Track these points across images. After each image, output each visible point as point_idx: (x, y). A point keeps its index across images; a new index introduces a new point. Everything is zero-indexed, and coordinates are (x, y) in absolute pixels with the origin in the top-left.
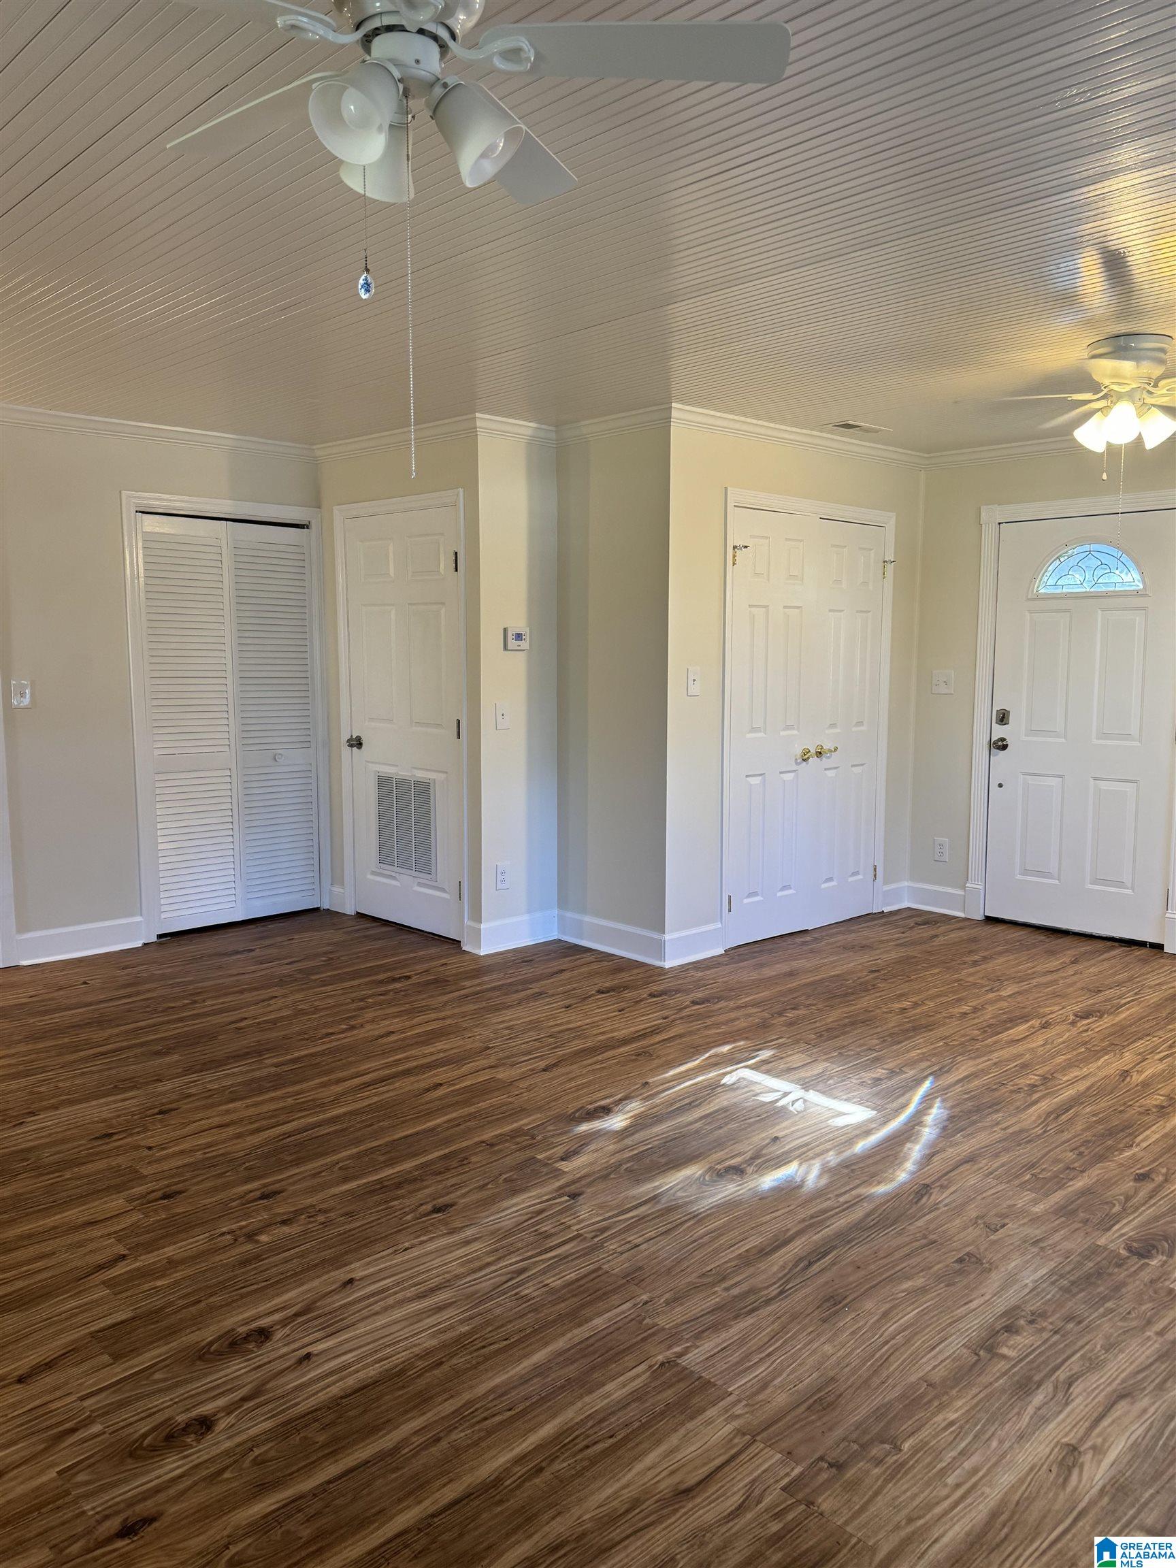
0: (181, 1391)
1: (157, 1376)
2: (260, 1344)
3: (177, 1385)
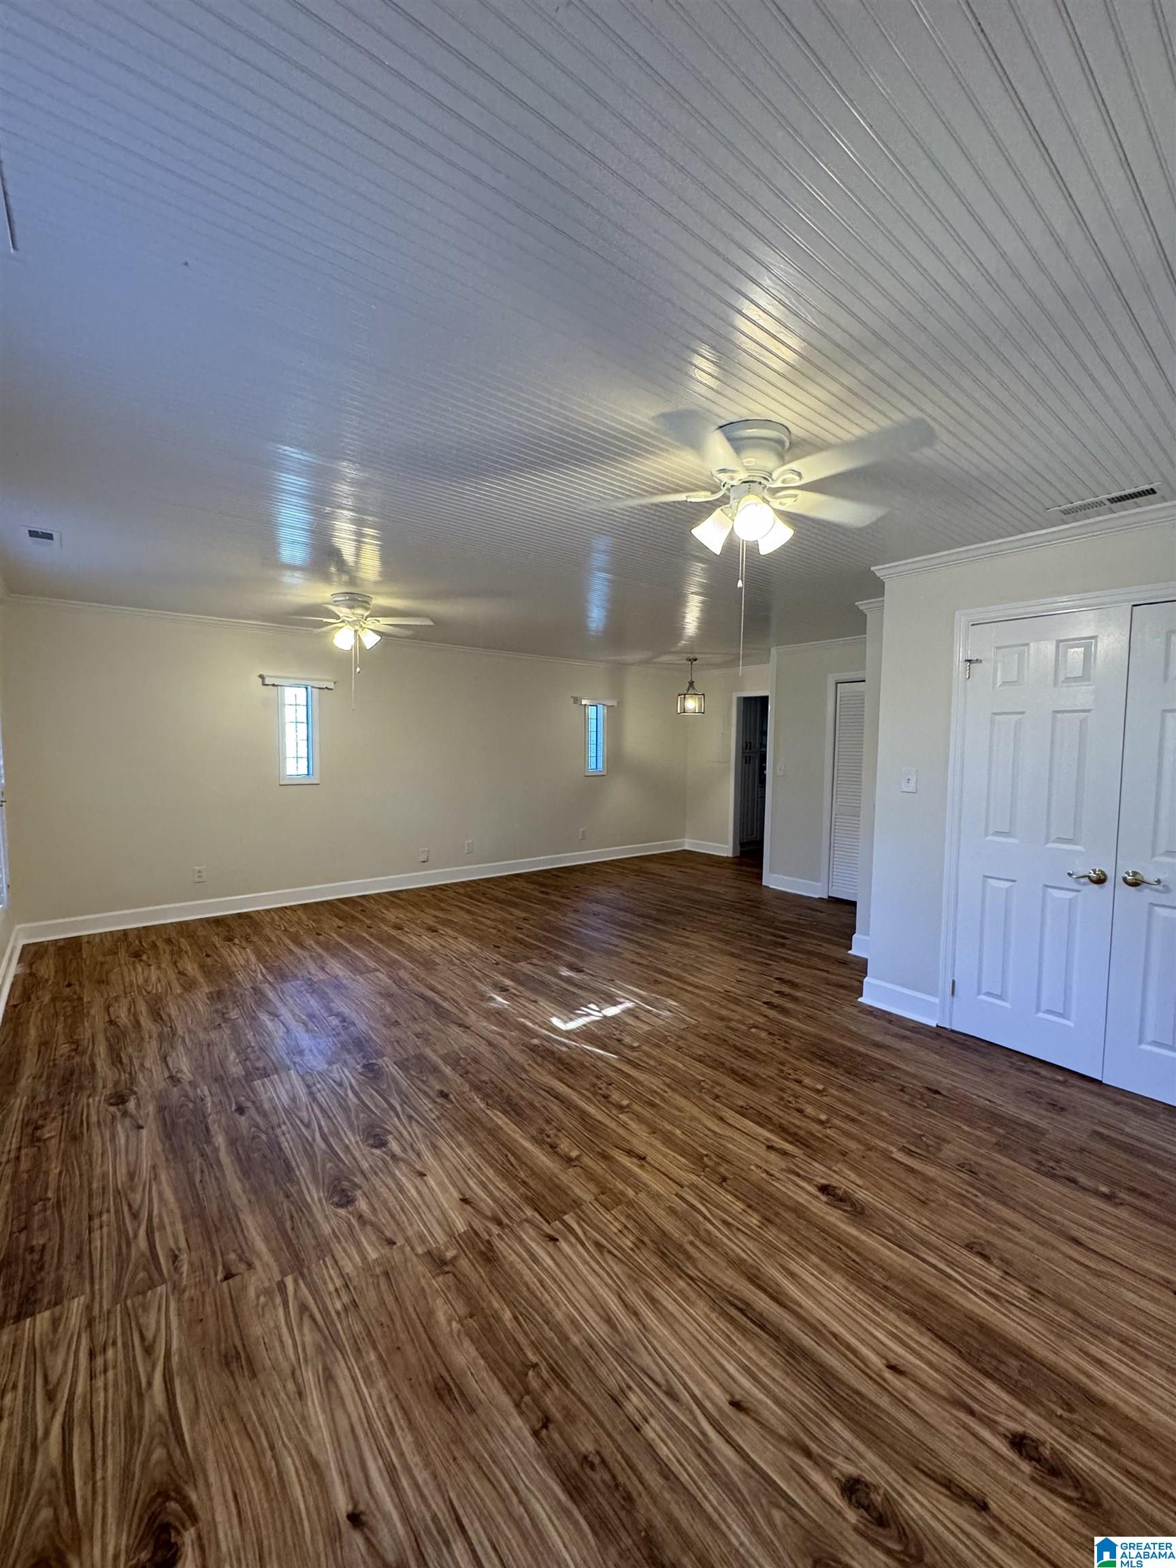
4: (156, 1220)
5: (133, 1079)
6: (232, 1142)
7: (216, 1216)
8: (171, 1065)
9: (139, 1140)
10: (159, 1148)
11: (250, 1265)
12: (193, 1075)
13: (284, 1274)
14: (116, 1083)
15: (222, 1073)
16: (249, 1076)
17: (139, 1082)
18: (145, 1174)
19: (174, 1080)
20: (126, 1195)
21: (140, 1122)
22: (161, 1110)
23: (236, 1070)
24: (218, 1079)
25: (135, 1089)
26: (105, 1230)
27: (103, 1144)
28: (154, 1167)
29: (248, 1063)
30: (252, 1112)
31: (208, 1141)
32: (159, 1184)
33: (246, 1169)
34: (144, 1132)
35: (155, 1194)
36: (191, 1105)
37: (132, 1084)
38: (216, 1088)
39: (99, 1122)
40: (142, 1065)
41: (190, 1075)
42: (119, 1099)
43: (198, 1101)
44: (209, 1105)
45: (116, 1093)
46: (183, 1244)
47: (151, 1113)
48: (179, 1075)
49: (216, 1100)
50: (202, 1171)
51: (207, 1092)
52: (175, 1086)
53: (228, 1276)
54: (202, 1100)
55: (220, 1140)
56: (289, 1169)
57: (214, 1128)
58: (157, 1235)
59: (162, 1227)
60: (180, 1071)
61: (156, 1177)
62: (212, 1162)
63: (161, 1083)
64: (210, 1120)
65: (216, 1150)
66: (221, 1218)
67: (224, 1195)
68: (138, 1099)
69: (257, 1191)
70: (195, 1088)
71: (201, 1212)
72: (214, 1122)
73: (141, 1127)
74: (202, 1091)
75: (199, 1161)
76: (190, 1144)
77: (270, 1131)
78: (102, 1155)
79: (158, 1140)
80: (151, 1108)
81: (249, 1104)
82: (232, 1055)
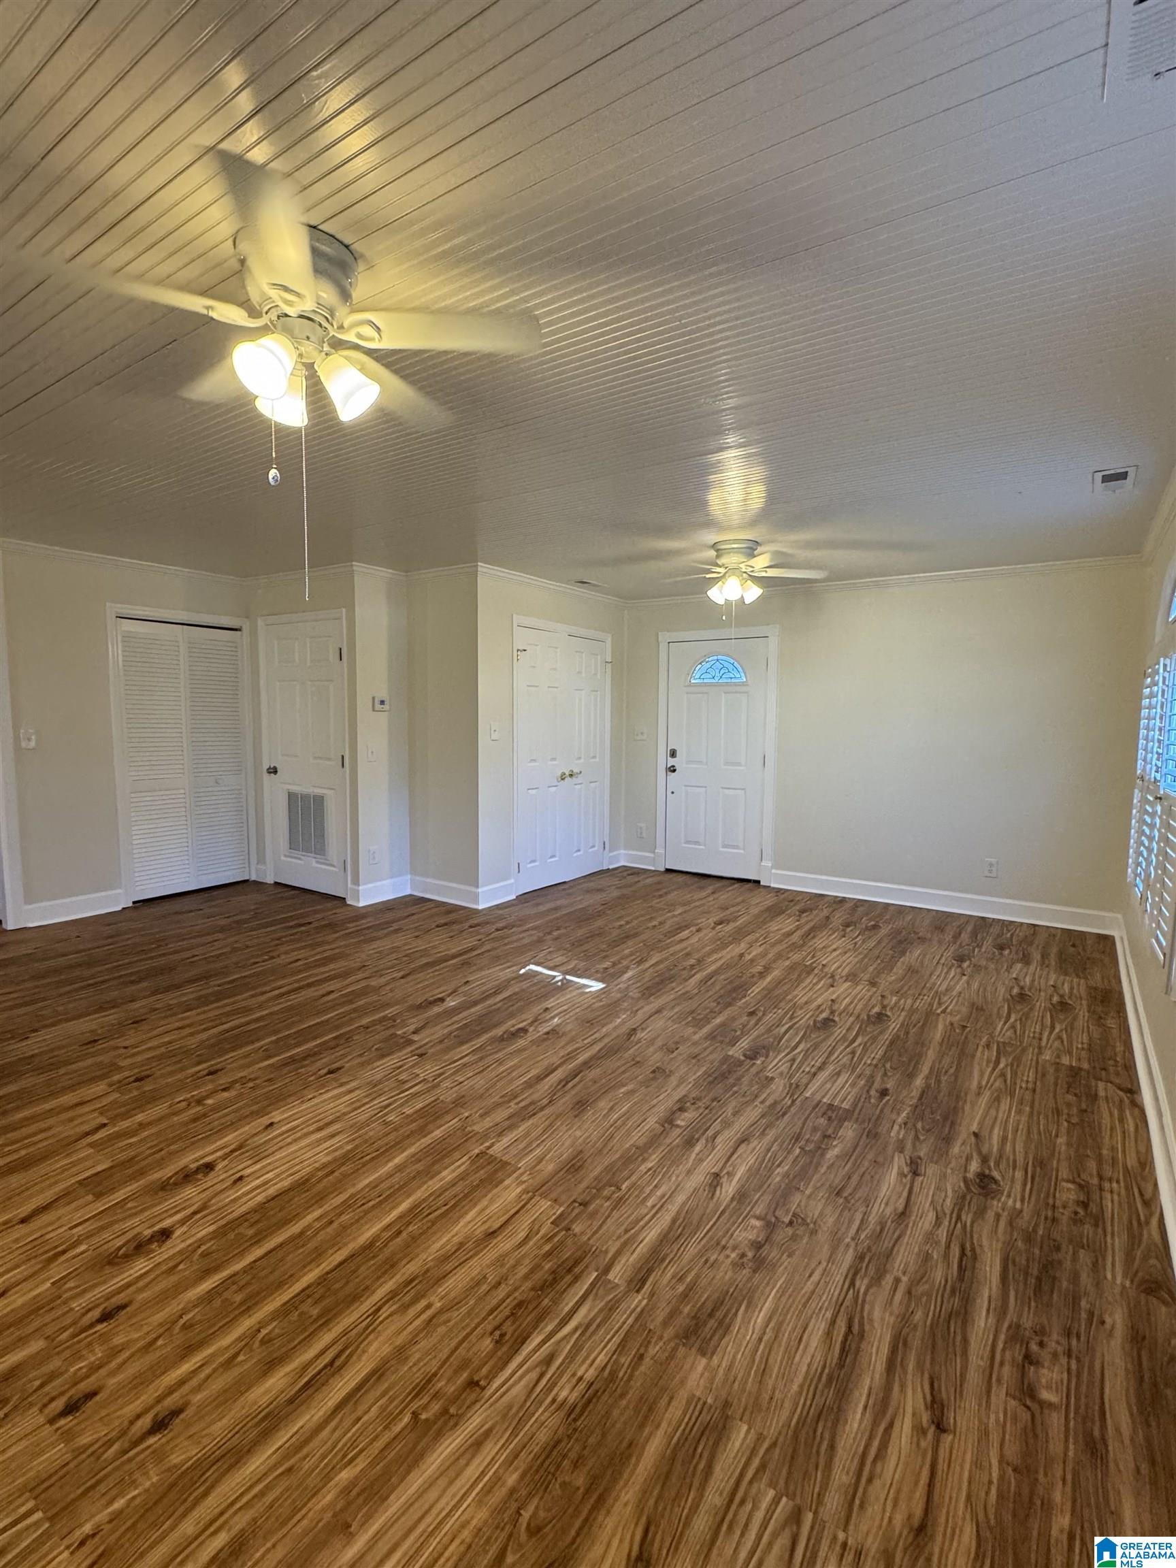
0: (146, 1214)
1: (129, 1205)
2: (206, 1175)
3: (142, 1211)
4: (991, 1065)
5: (961, 1202)
6: (911, 1076)
7: (954, 1049)
8: (905, 1194)
9: (981, 1124)
10: (967, 1107)
11: (952, 1024)
12: (893, 1157)
13: (938, 1015)
14: (980, 1213)
15: (864, 1136)
16: (847, 1115)
17: (954, 1191)
18: (987, 1094)
19: (915, 1168)
20: (1006, 1089)
21: (973, 1139)
22: (948, 1140)
23: (849, 1132)
24: (873, 1135)
25: (962, 1185)
26: (1025, 1078)
27: (1014, 1139)
28: (979, 1094)
29: (830, 1131)
30: (876, 1085)
31: (928, 1086)
32: (979, 1083)
33: (917, 1058)
34: (974, 1128)
35: (986, 1078)
36: (919, 1125)
37: (964, 1197)
38: (883, 1129)
39: (1014, 1168)
40: (938, 1222)
41: (896, 1159)
42: (985, 1184)
43: (909, 1125)
44: (904, 1114)
45: (986, 1196)
46: (980, 1049)
47: (959, 1144)
48: (906, 1170)
49: (894, 1116)
50: (946, 1072)
51: (896, 1127)
52: (920, 1158)
53: (964, 1027)
54: (905, 1124)
55: (919, 1082)
56: (892, 1043)
57: (915, 1093)
58: (994, 1059)
59: (988, 1061)
60: (902, 1175)
61: (980, 1087)
62: (935, 1073)
63: (931, 1171)
64: (915, 1101)
65: (927, 1078)
66: (953, 1045)
67: (941, 1056)
68: (966, 1171)
69: (921, 1043)
70: (902, 1141)
71: (962, 1053)
72: (912, 1097)
73: (976, 1135)
74: (898, 1133)
75: (944, 1078)
76: (942, 1094)
77: (880, 1066)
78: (1017, 1131)
79: (966, 1113)
80: (956, 1149)
81: (873, 1093)
82: (832, 1154)
